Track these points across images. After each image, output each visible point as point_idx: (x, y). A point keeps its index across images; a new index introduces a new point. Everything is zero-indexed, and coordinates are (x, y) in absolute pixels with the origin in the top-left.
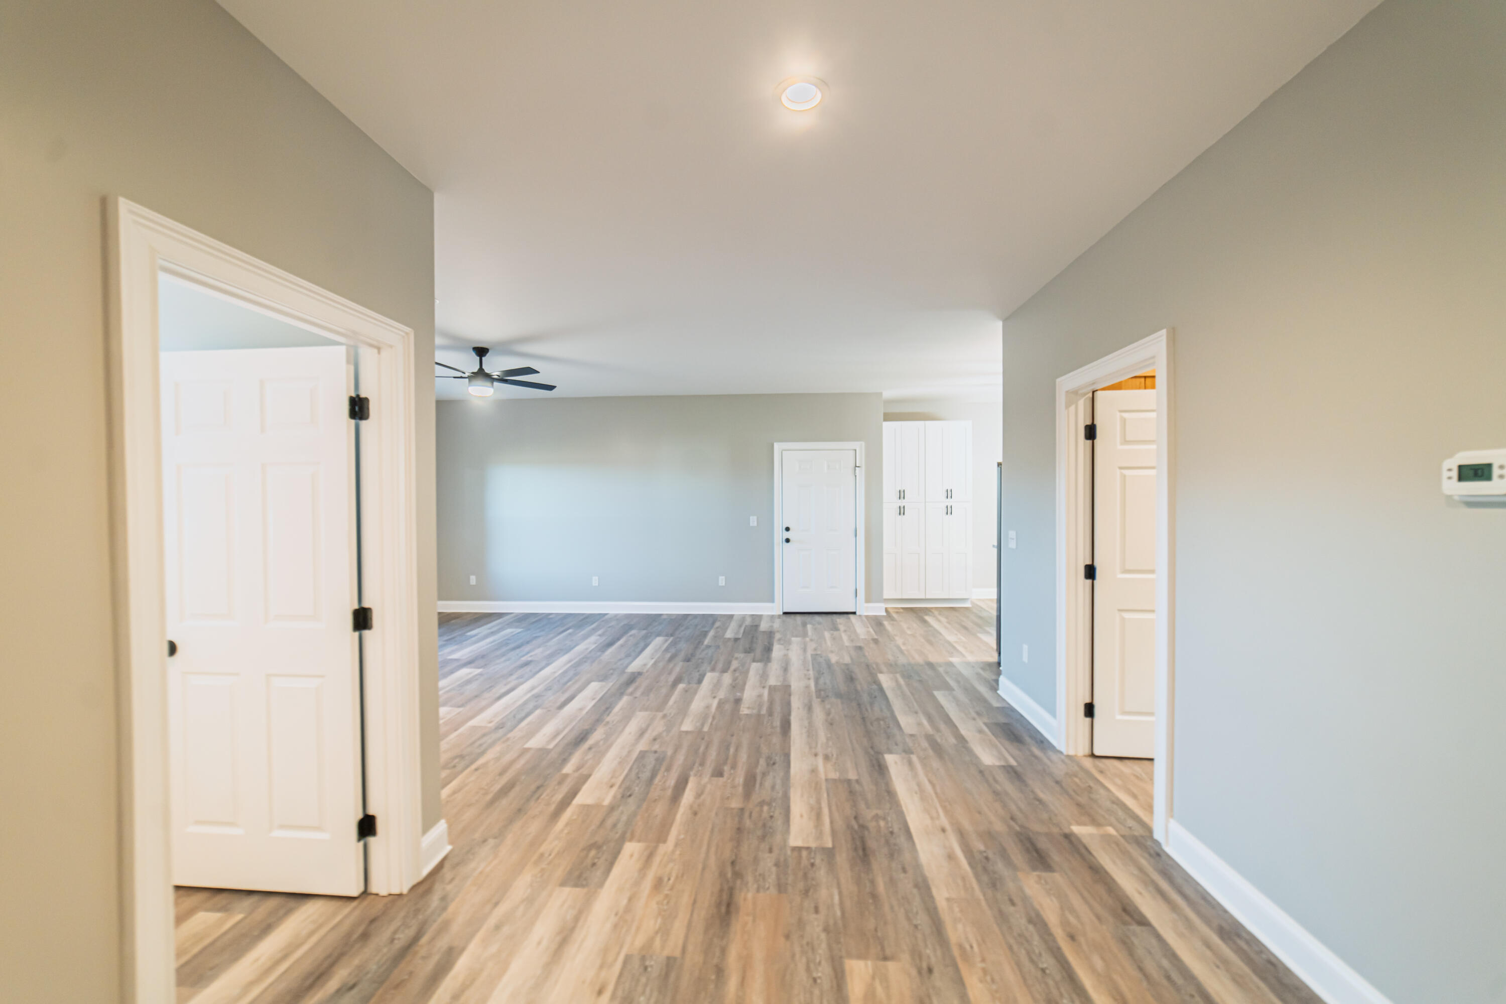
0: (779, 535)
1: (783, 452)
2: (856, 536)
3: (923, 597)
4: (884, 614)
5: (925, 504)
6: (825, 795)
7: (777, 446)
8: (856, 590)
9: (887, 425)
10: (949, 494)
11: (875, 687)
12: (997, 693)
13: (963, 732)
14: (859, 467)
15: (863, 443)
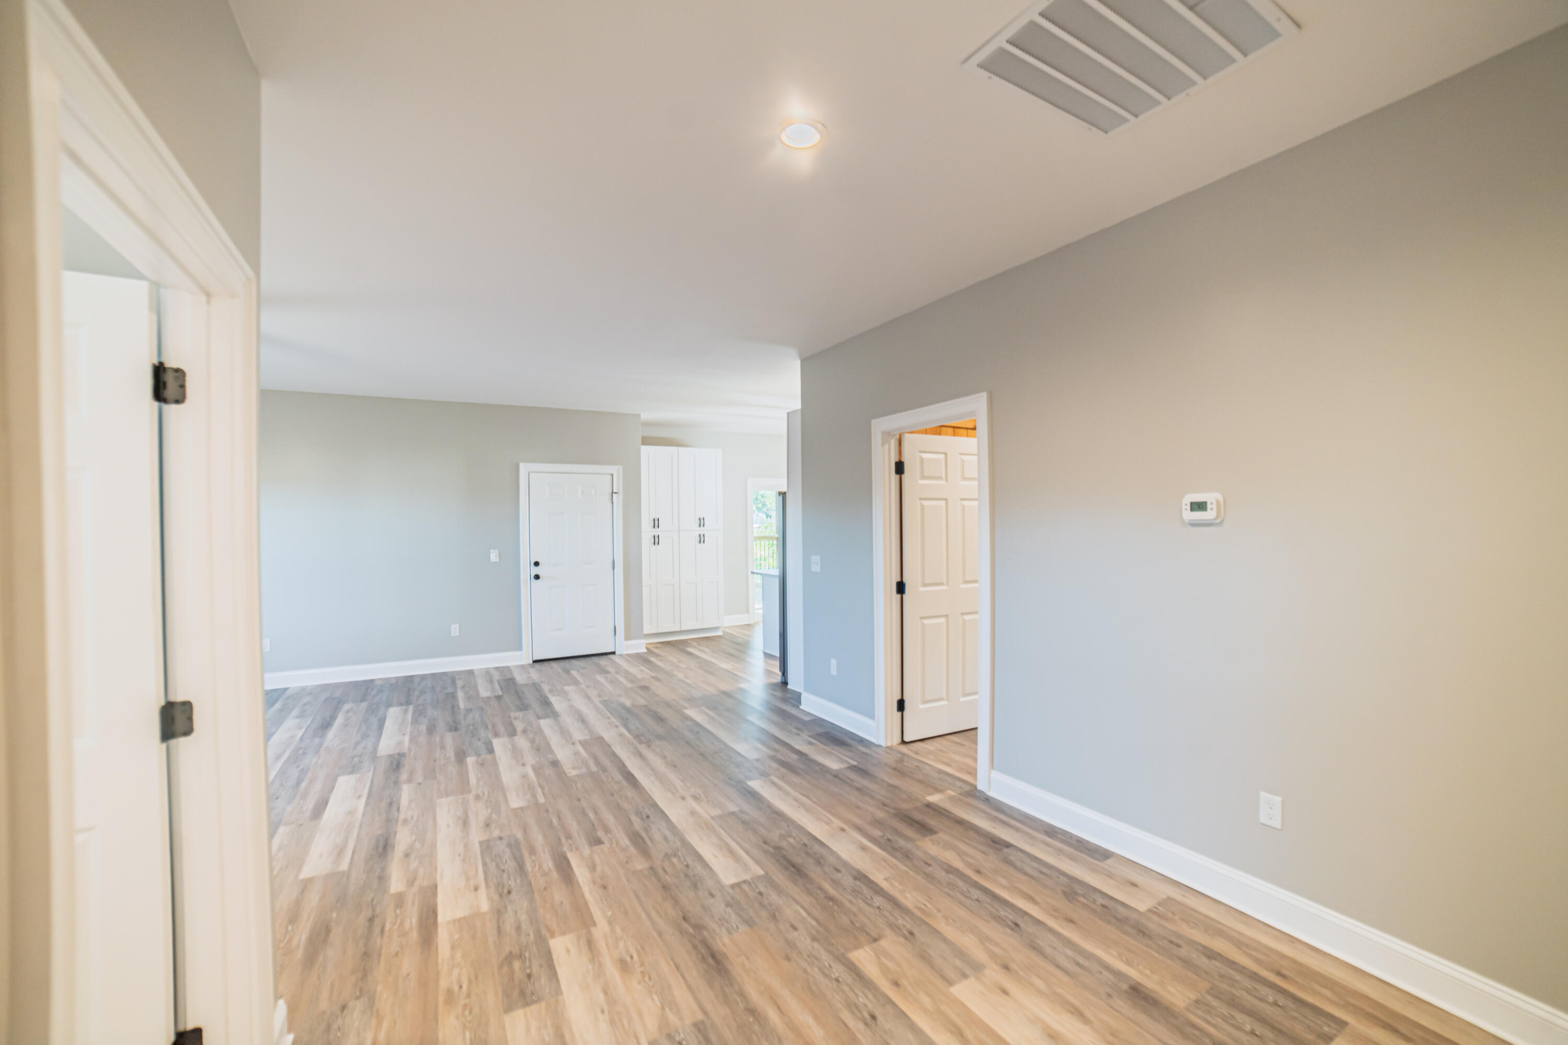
0: (526, 571)
1: (530, 474)
2: (614, 568)
3: (678, 629)
4: (646, 651)
5: (679, 533)
6: (722, 832)
7: (522, 466)
8: (615, 627)
9: (644, 449)
10: (701, 522)
11: (689, 723)
12: (800, 709)
13: (798, 747)
14: (615, 493)
15: (621, 467)
